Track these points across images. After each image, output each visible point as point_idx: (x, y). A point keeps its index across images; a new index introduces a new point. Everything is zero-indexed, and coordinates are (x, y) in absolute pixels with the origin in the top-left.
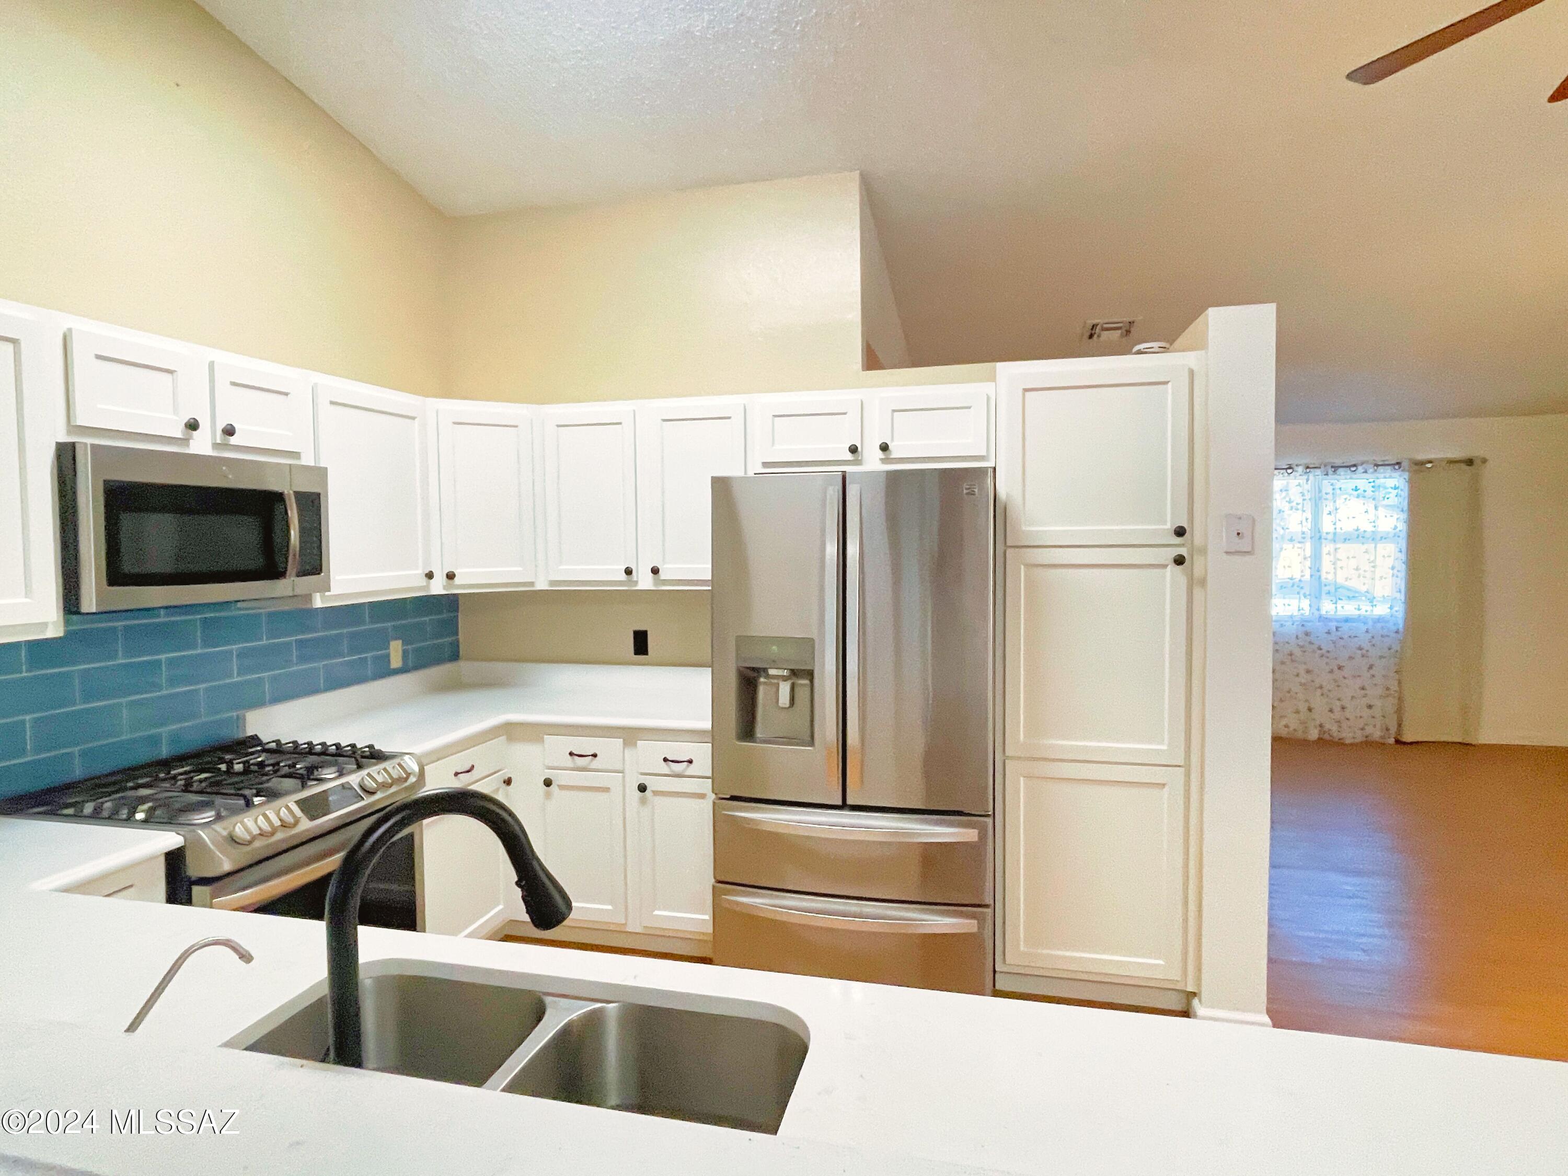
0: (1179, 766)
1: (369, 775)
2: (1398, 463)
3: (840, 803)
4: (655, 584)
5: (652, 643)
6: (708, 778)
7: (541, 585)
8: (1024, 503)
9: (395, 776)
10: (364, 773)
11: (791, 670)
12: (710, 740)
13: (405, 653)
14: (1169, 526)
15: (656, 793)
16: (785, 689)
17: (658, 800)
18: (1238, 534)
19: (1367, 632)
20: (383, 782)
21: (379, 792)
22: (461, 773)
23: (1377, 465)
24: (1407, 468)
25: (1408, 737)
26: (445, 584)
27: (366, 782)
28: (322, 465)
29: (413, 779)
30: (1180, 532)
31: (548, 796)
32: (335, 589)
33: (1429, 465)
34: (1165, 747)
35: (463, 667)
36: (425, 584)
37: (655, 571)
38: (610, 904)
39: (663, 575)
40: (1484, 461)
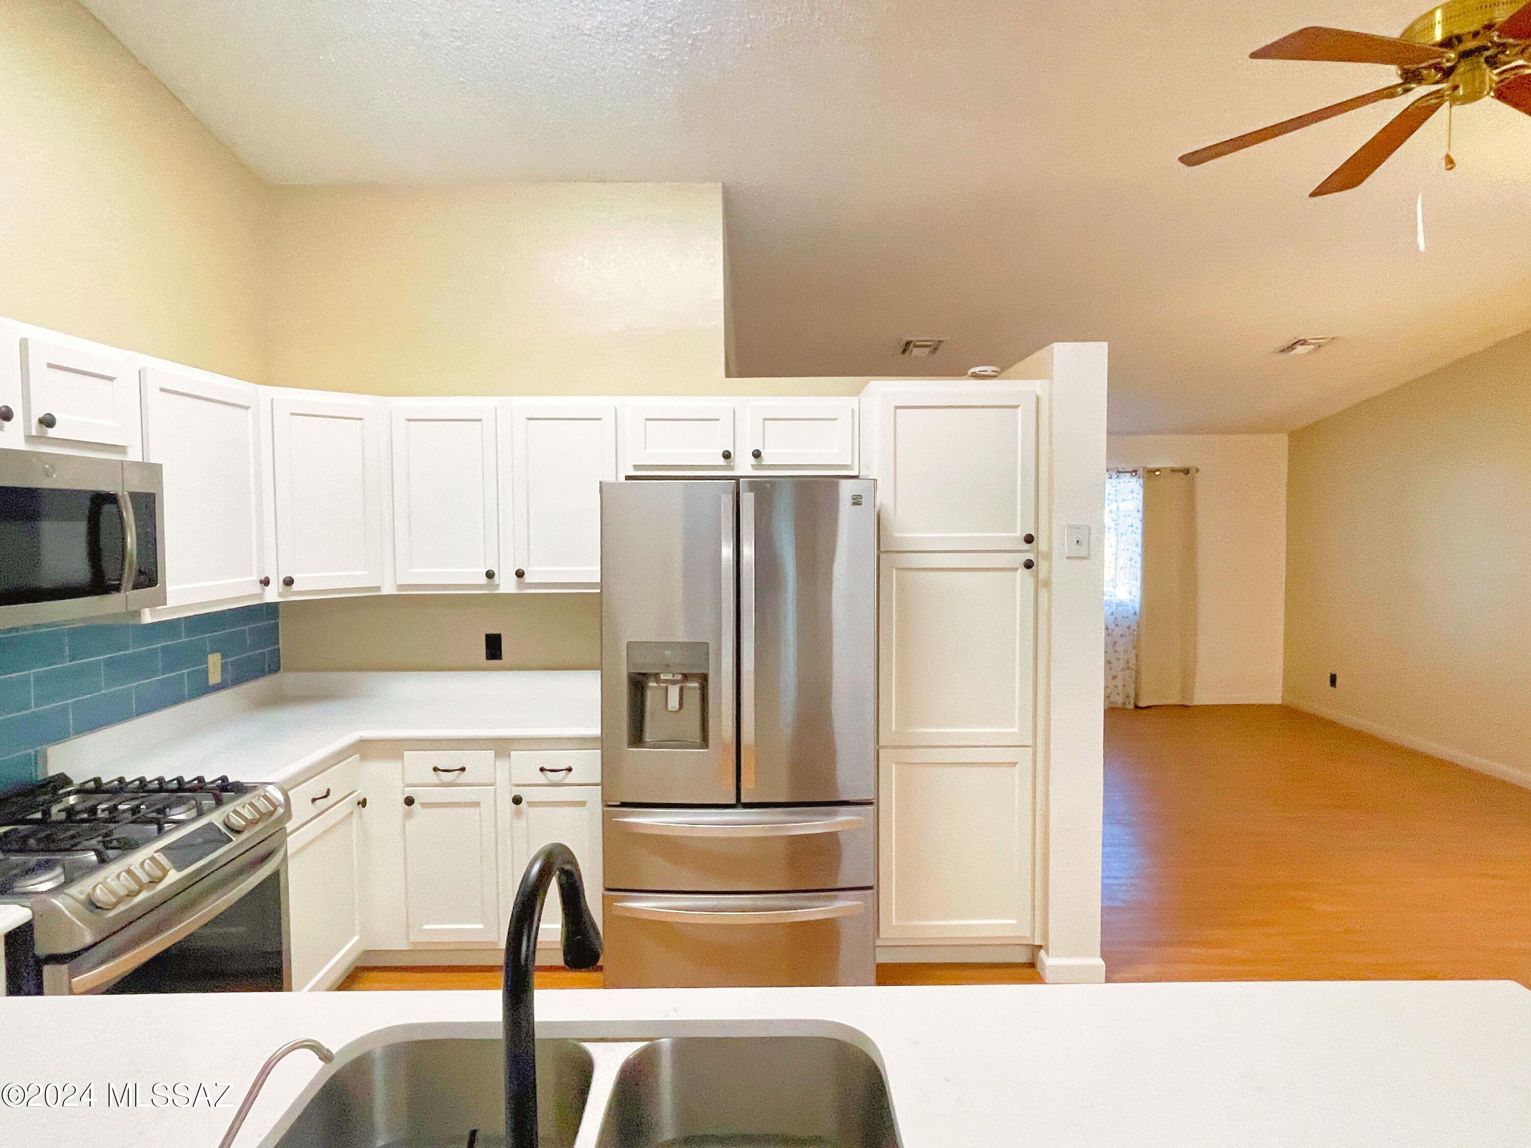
0: (1027, 746)
1: (235, 812)
2: (1135, 471)
3: (733, 801)
4: (519, 587)
5: (506, 647)
6: (597, 785)
7: (388, 589)
8: (895, 509)
9: (264, 811)
10: (228, 809)
11: (683, 674)
12: (600, 747)
13: (224, 667)
14: (1020, 533)
15: (530, 804)
16: (674, 692)
17: (532, 811)
18: (1078, 542)
19: (1112, 614)
20: (252, 820)
21: (246, 831)
22: (319, 798)
23: (1119, 472)
24: (1141, 476)
25: (1141, 704)
26: (281, 590)
27: (232, 820)
28: (152, 461)
29: (281, 811)
30: (1029, 539)
31: (408, 816)
32: (171, 602)
33: (1157, 473)
34: (1015, 730)
35: (285, 679)
36: (259, 591)
37: (520, 574)
38: (482, 922)
39: (528, 578)
40: (1197, 470)
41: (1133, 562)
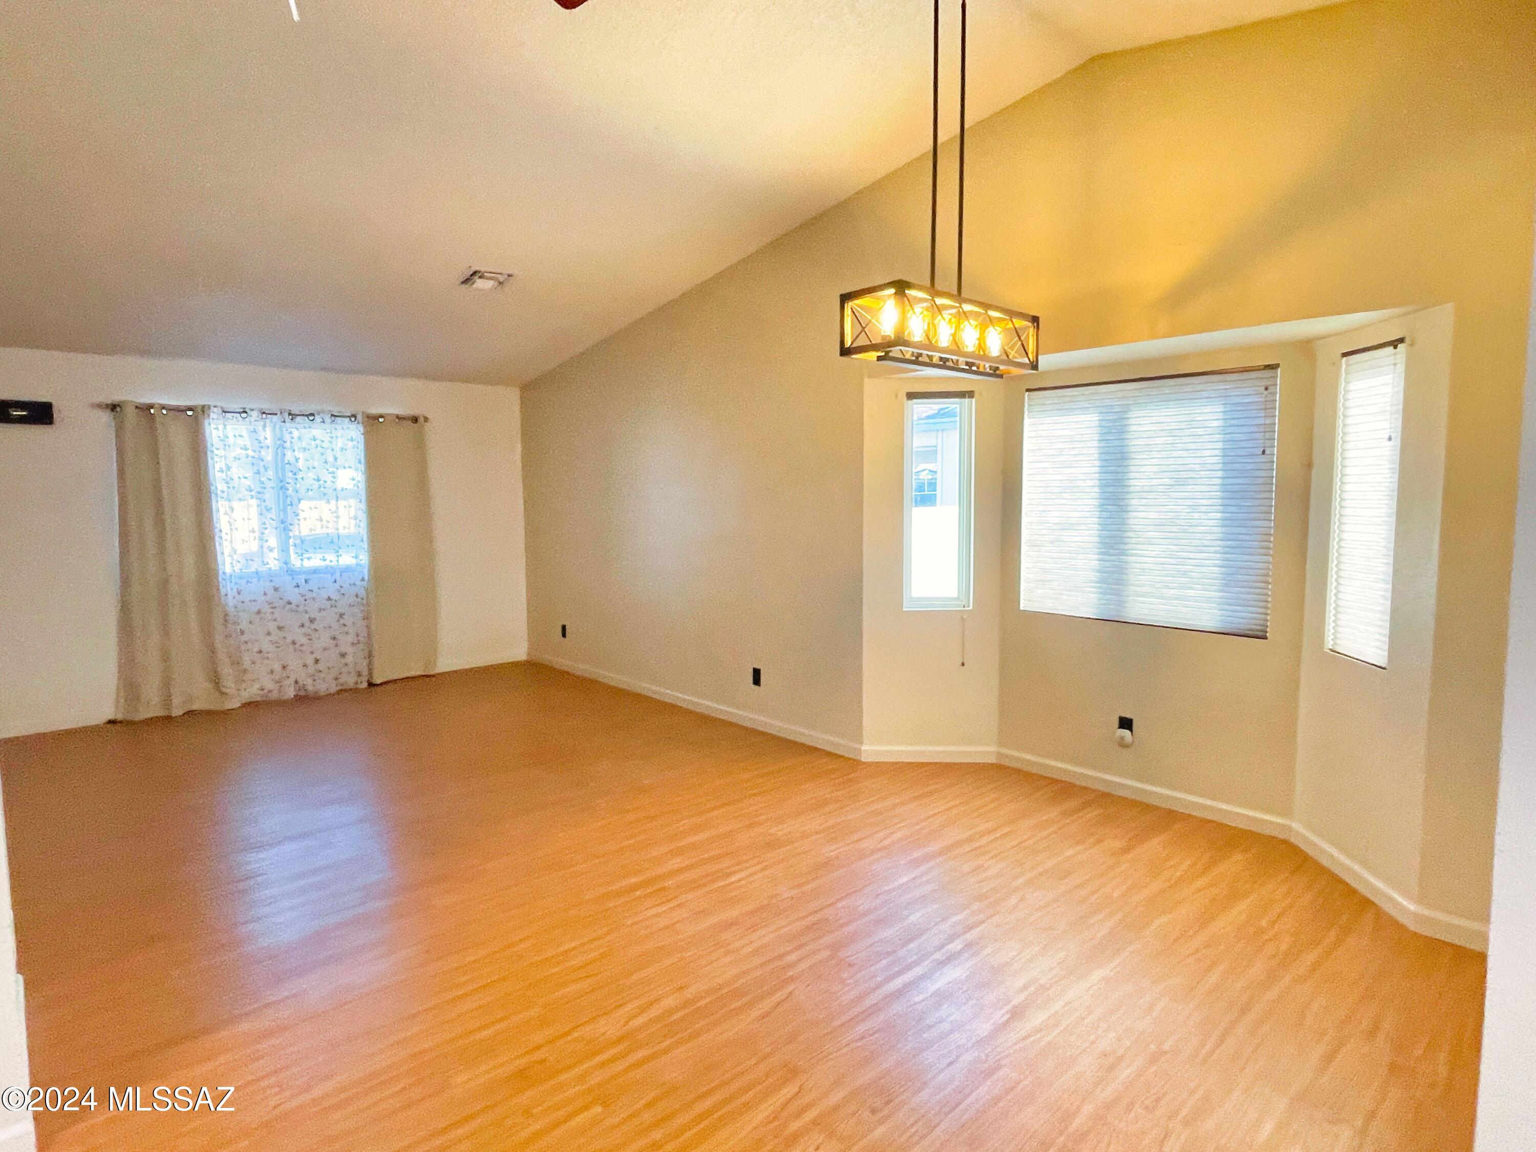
2: (355, 416)
19: (335, 581)
23: (334, 416)
24: (361, 421)
33: (381, 420)
40: (426, 419)
41: (358, 520)
